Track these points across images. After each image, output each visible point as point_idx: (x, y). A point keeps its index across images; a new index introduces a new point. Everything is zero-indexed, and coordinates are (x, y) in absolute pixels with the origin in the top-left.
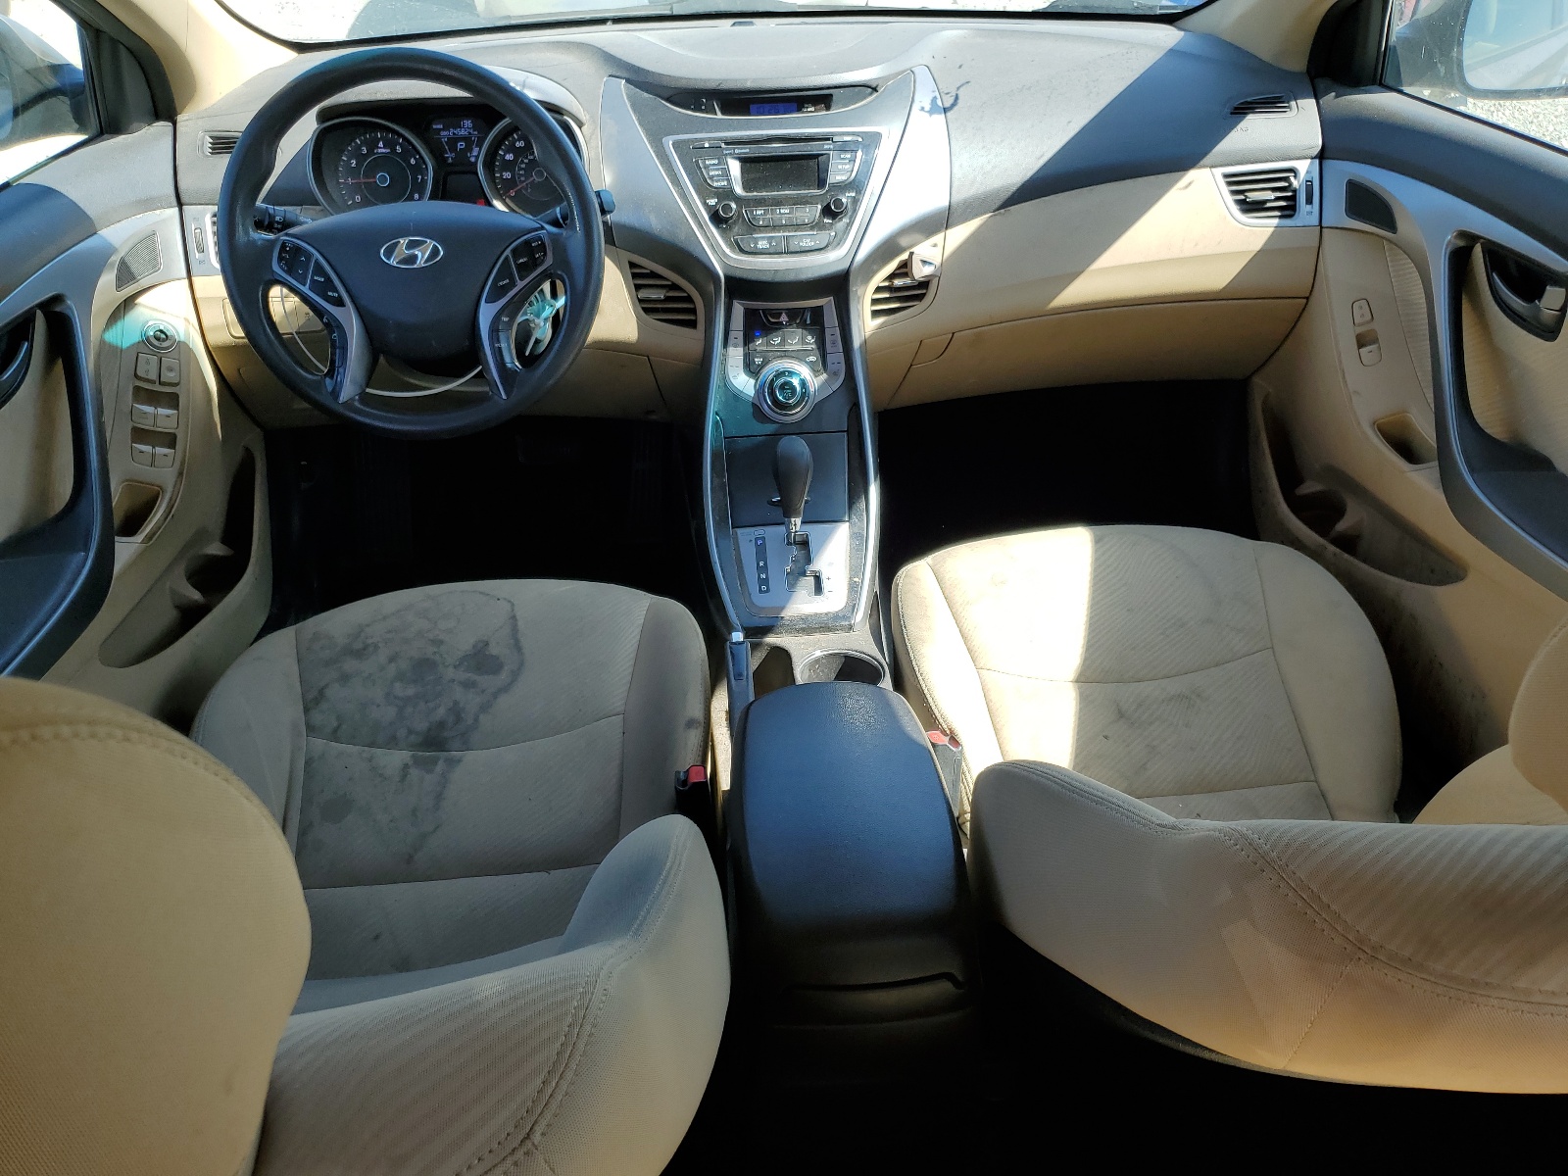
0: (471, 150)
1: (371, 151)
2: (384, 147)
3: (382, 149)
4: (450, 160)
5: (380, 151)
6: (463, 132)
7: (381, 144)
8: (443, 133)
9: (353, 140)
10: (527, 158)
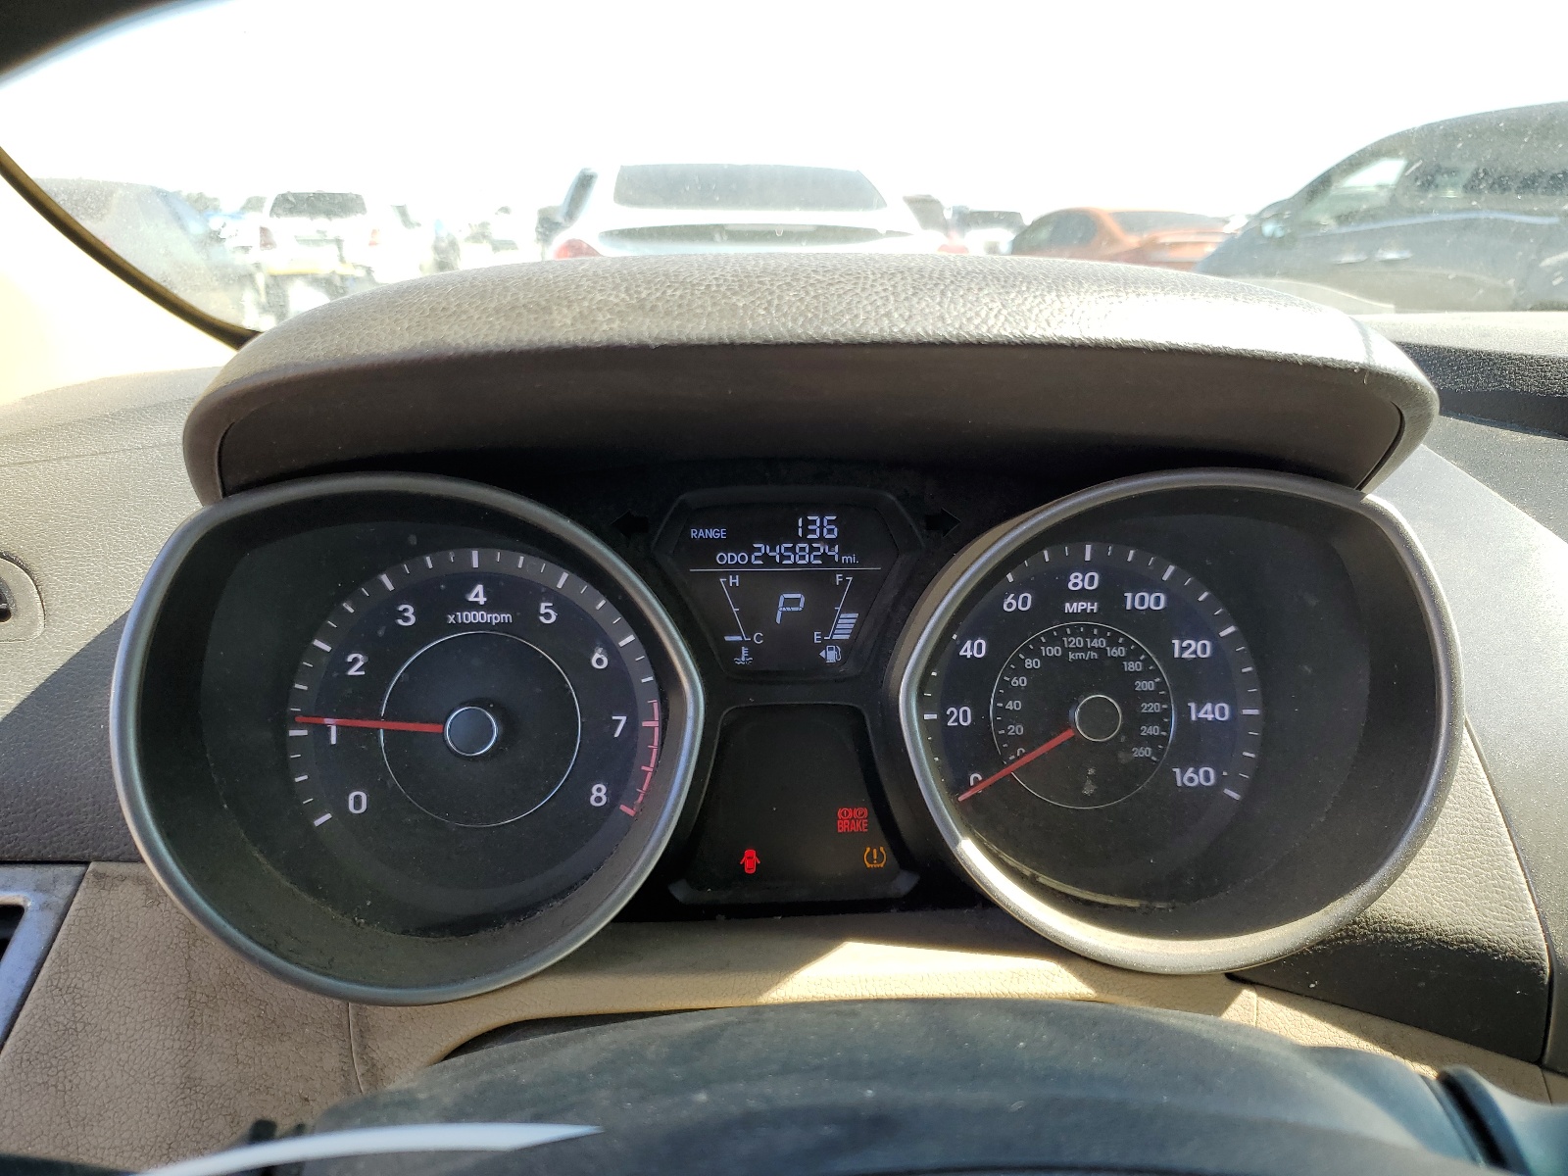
0: (826, 624)
1: (432, 622)
2: (488, 607)
3: (478, 610)
4: (744, 657)
5: (471, 617)
6: (802, 557)
7: (478, 594)
8: (726, 558)
9: (370, 575)
10: (1035, 653)
